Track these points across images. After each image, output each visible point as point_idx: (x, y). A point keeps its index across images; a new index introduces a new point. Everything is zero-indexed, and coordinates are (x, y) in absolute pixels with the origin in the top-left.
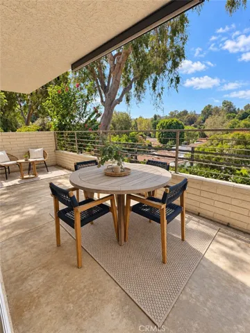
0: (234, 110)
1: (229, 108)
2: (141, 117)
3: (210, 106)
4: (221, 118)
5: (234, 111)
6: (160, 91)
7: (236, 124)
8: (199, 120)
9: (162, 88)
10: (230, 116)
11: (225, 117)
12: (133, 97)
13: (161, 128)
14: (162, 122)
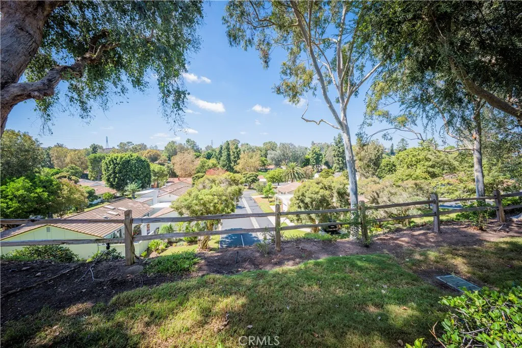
0: (198, 149)
1: (193, 147)
2: (60, 146)
3: (174, 142)
4: (190, 156)
5: (199, 151)
7: (205, 163)
8: (163, 156)
11: (194, 156)
13: (112, 166)
14: (113, 157)
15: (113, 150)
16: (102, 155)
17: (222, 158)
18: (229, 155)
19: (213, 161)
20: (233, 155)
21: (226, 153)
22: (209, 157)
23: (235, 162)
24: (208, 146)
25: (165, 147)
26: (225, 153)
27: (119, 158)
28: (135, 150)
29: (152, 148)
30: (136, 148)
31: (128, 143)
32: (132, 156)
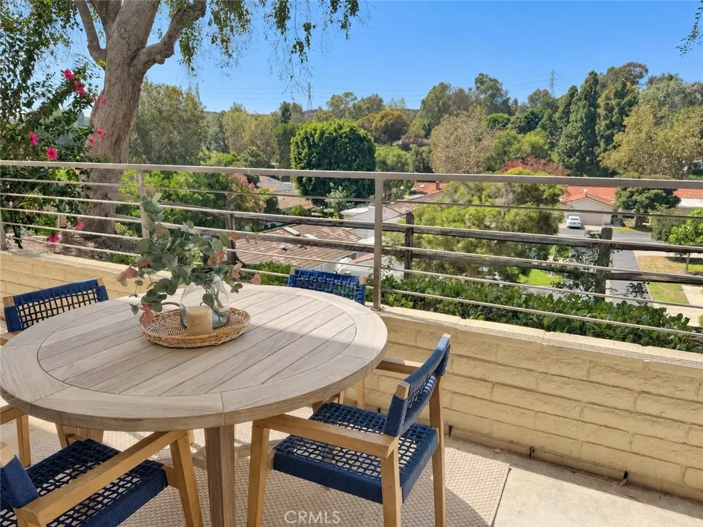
0: (505, 102)
1: (493, 96)
2: (237, 109)
3: (444, 87)
4: (473, 124)
5: (506, 108)
6: (302, 35)
7: (510, 144)
8: (416, 127)
9: (307, 27)
10: (495, 121)
11: (484, 123)
12: (207, 42)
13: (306, 150)
14: (308, 130)
15: (318, 115)
16: (296, 125)
17: (568, 129)
18: (592, 118)
19: (536, 137)
20: (606, 117)
21: (582, 113)
22: (530, 124)
23: (609, 139)
24: (537, 93)
25: (423, 102)
26: (579, 113)
27: (318, 132)
28: (358, 112)
29: (394, 107)
30: (360, 107)
31: (347, 95)
32: (341, 128)
